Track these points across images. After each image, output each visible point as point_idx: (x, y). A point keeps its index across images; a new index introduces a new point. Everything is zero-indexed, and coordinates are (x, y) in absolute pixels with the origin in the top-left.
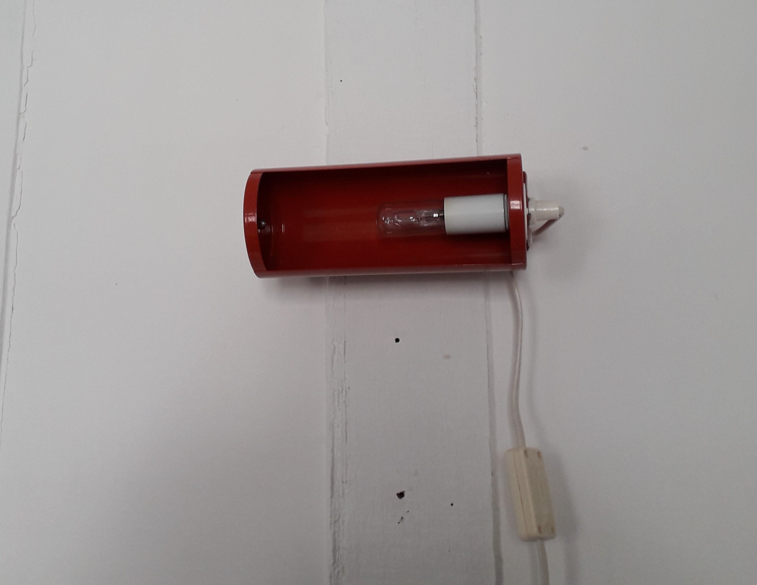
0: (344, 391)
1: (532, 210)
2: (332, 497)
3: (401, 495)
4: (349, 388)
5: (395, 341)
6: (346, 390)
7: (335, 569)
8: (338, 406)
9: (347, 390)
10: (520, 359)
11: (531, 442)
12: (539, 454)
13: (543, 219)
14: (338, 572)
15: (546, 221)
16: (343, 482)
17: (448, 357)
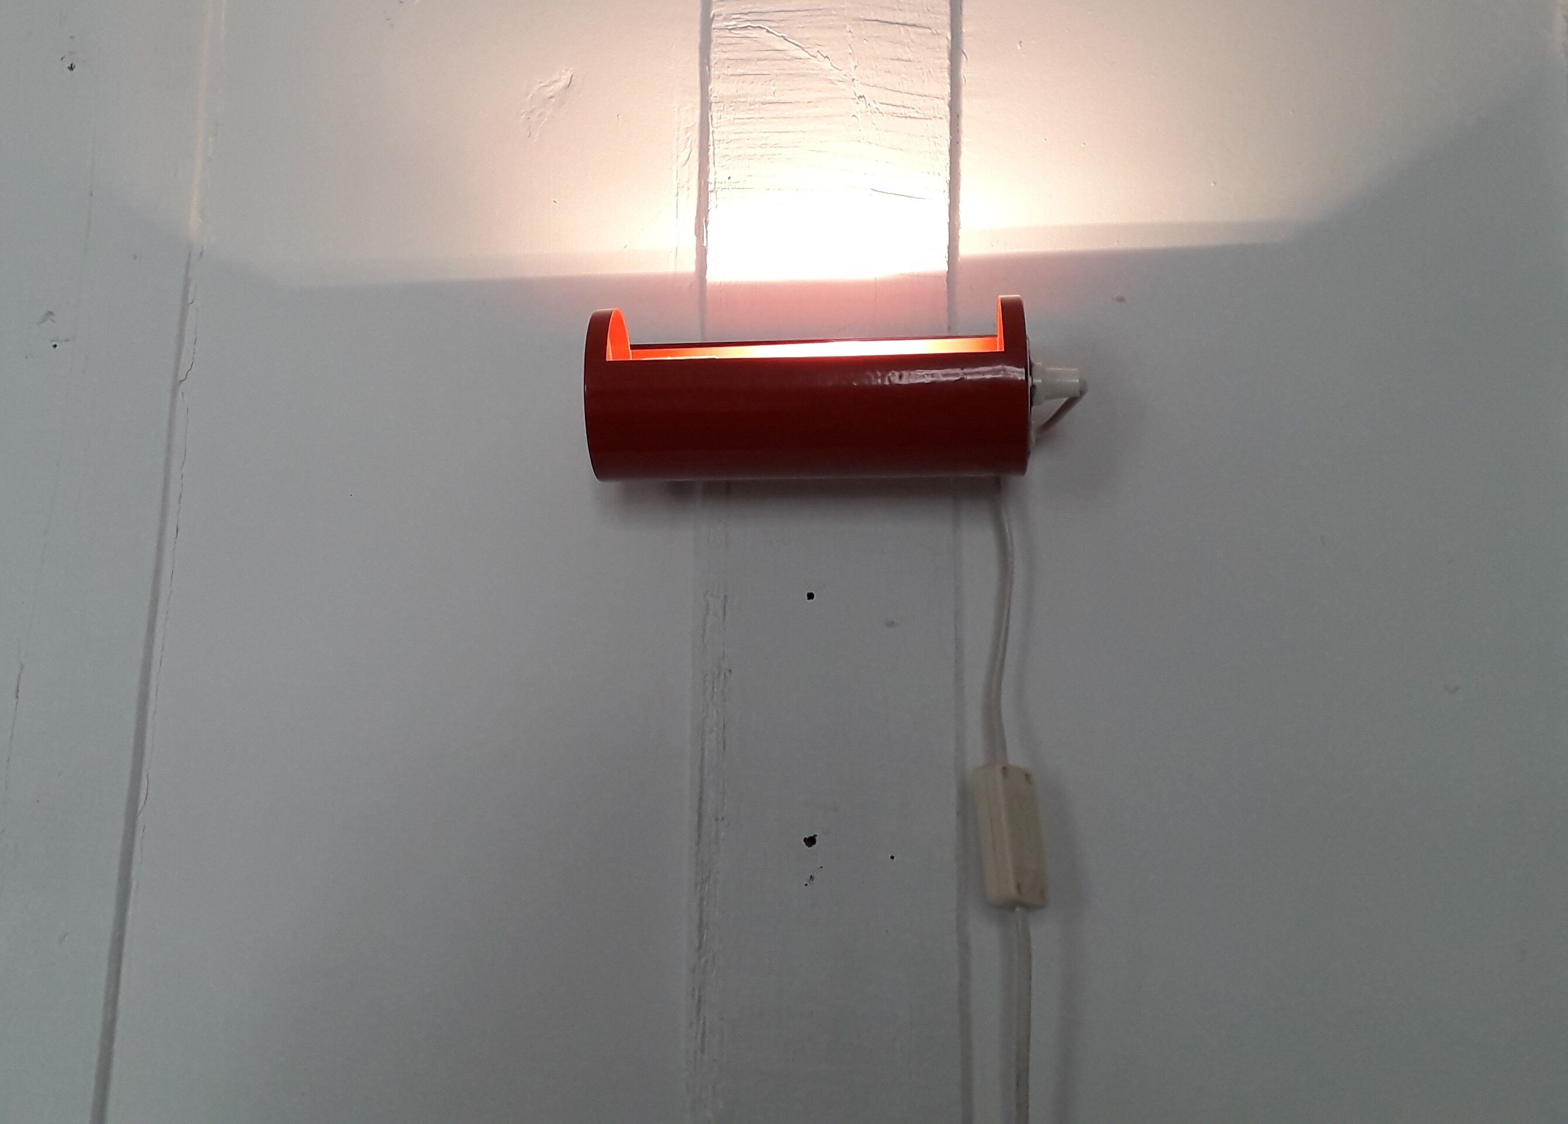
0: (722, 676)
1: (1038, 381)
2: (698, 843)
3: (811, 841)
4: (730, 671)
5: (807, 597)
6: (725, 673)
7: (700, 958)
8: (712, 698)
9: (727, 674)
10: (1007, 629)
11: (1016, 758)
12: (1027, 776)
13: (1062, 396)
14: (706, 962)
15: (1065, 399)
16: (717, 820)
17: (891, 624)
